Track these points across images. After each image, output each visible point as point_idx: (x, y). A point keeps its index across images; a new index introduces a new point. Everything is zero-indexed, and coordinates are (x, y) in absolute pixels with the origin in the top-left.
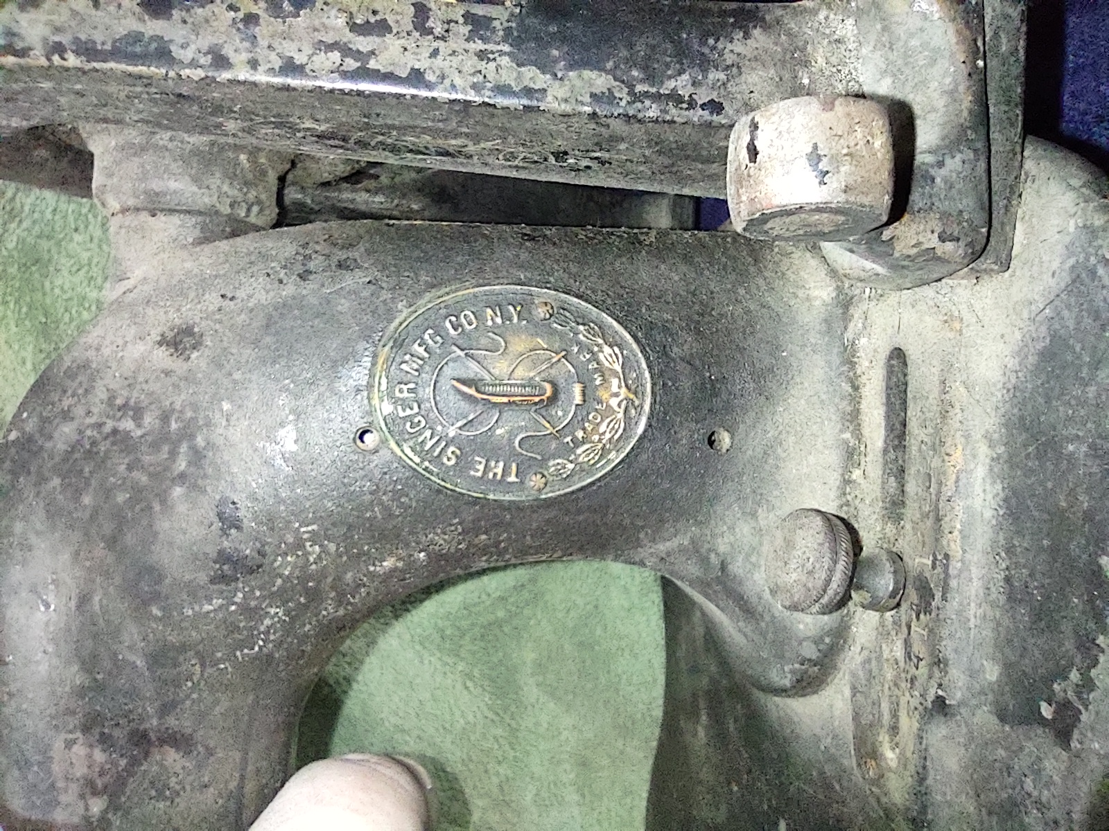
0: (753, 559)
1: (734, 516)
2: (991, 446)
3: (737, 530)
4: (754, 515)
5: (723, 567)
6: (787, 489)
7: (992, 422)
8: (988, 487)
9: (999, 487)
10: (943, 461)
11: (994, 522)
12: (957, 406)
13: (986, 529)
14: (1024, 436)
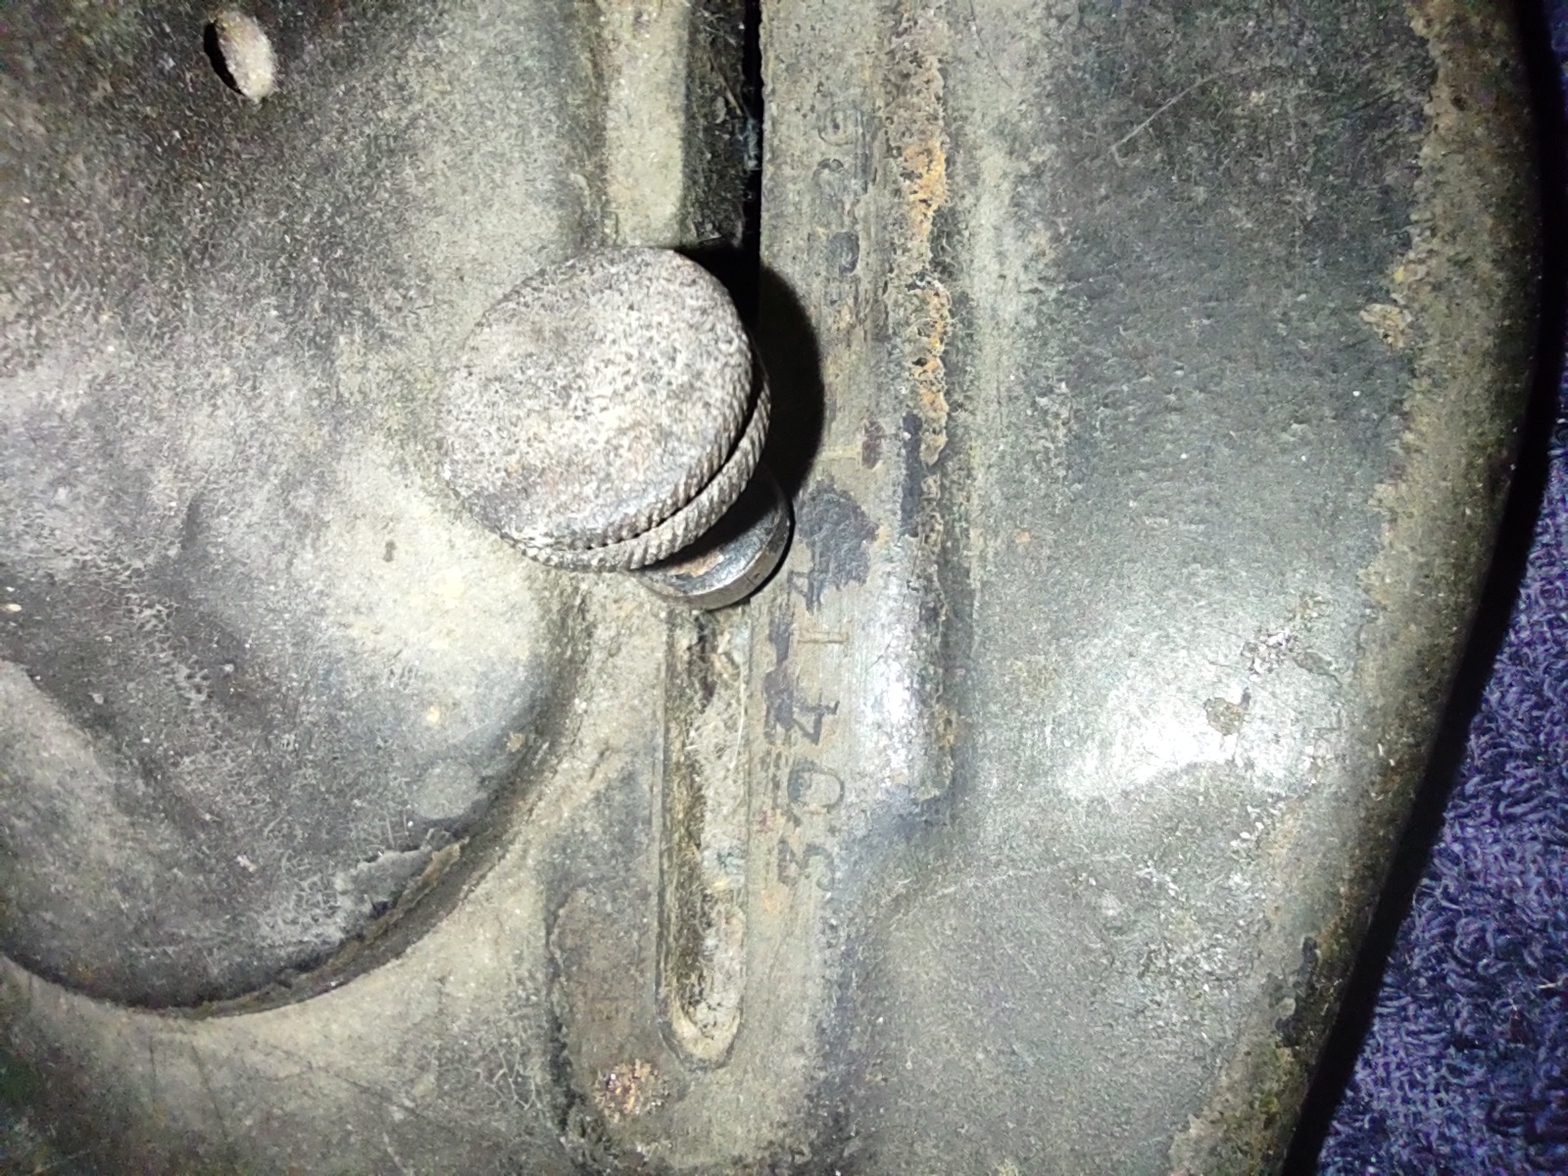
0: (305, 500)
1: (260, 337)
2: (1016, 147)
3: (267, 389)
4: (323, 349)
5: (194, 523)
6: (423, 292)
7: (1016, 97)
8: (1009, 244)
9: (1041, 238)
10: (897, 192)
11: (1031, 322)
12: (932, 61)
13: (1006, 343)
14: (1115, 107)
